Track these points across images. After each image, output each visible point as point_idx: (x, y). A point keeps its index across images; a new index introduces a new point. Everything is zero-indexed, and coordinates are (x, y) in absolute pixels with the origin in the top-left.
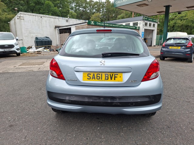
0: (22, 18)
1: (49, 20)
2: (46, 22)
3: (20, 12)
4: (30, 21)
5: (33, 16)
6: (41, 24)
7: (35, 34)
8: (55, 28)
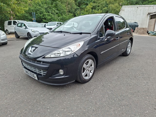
0: (123, 10)
1: (144, 9)
2: (141, 10)
3: (123, 6)
4: (128, 11)
5: (131, 7)
6: (136, 12)
7: (130, 21)
8: (148, 15)
